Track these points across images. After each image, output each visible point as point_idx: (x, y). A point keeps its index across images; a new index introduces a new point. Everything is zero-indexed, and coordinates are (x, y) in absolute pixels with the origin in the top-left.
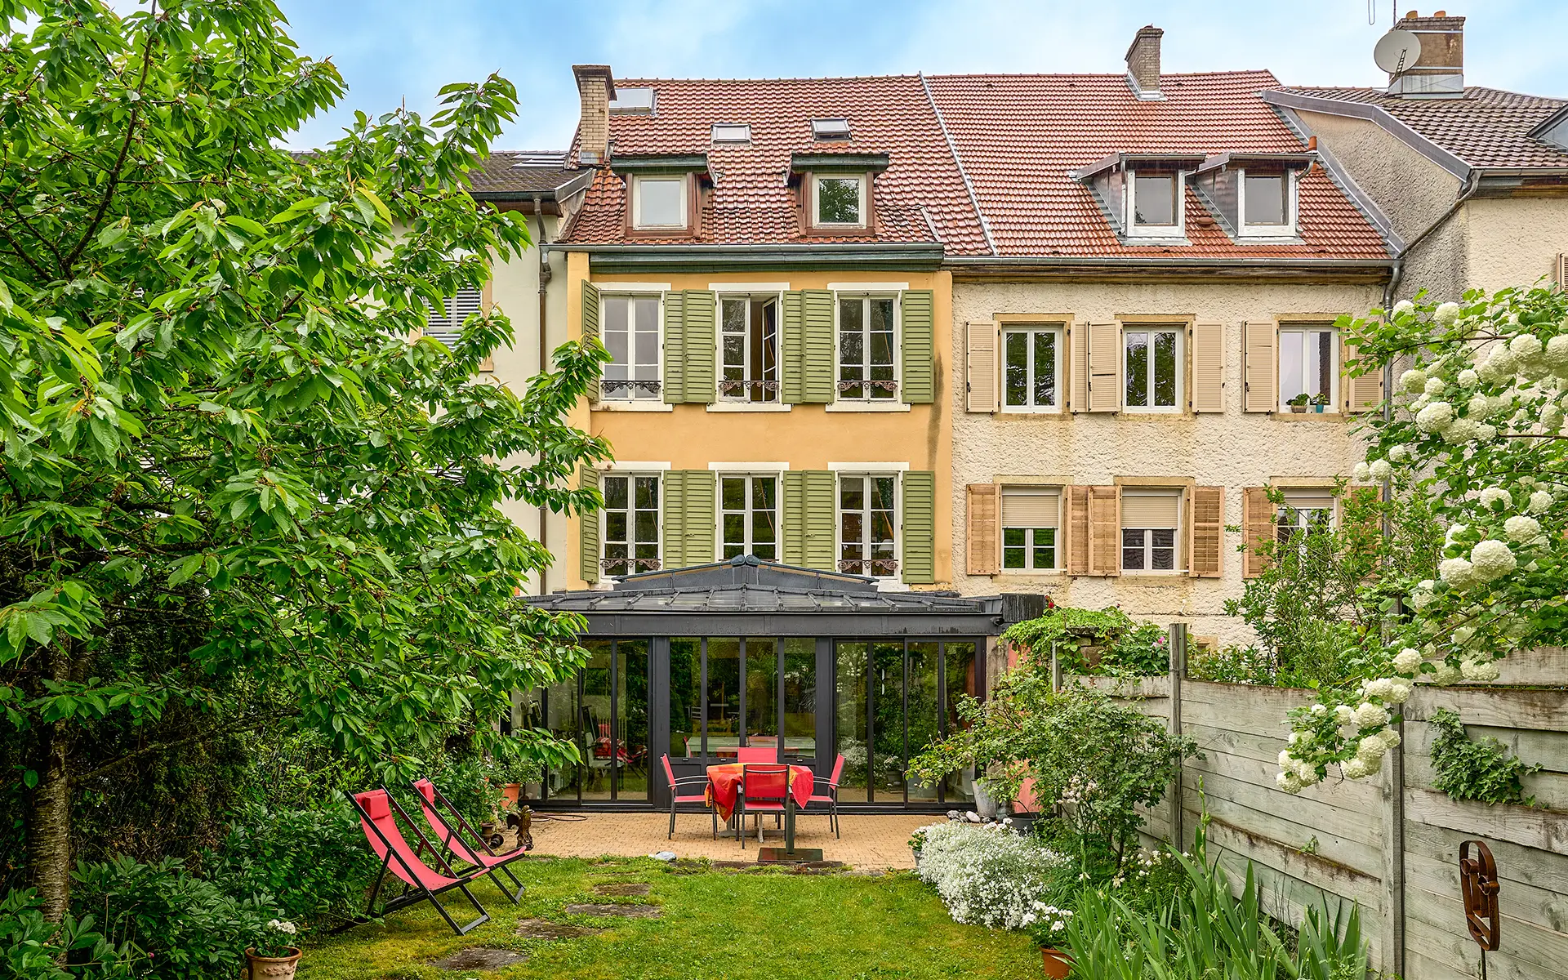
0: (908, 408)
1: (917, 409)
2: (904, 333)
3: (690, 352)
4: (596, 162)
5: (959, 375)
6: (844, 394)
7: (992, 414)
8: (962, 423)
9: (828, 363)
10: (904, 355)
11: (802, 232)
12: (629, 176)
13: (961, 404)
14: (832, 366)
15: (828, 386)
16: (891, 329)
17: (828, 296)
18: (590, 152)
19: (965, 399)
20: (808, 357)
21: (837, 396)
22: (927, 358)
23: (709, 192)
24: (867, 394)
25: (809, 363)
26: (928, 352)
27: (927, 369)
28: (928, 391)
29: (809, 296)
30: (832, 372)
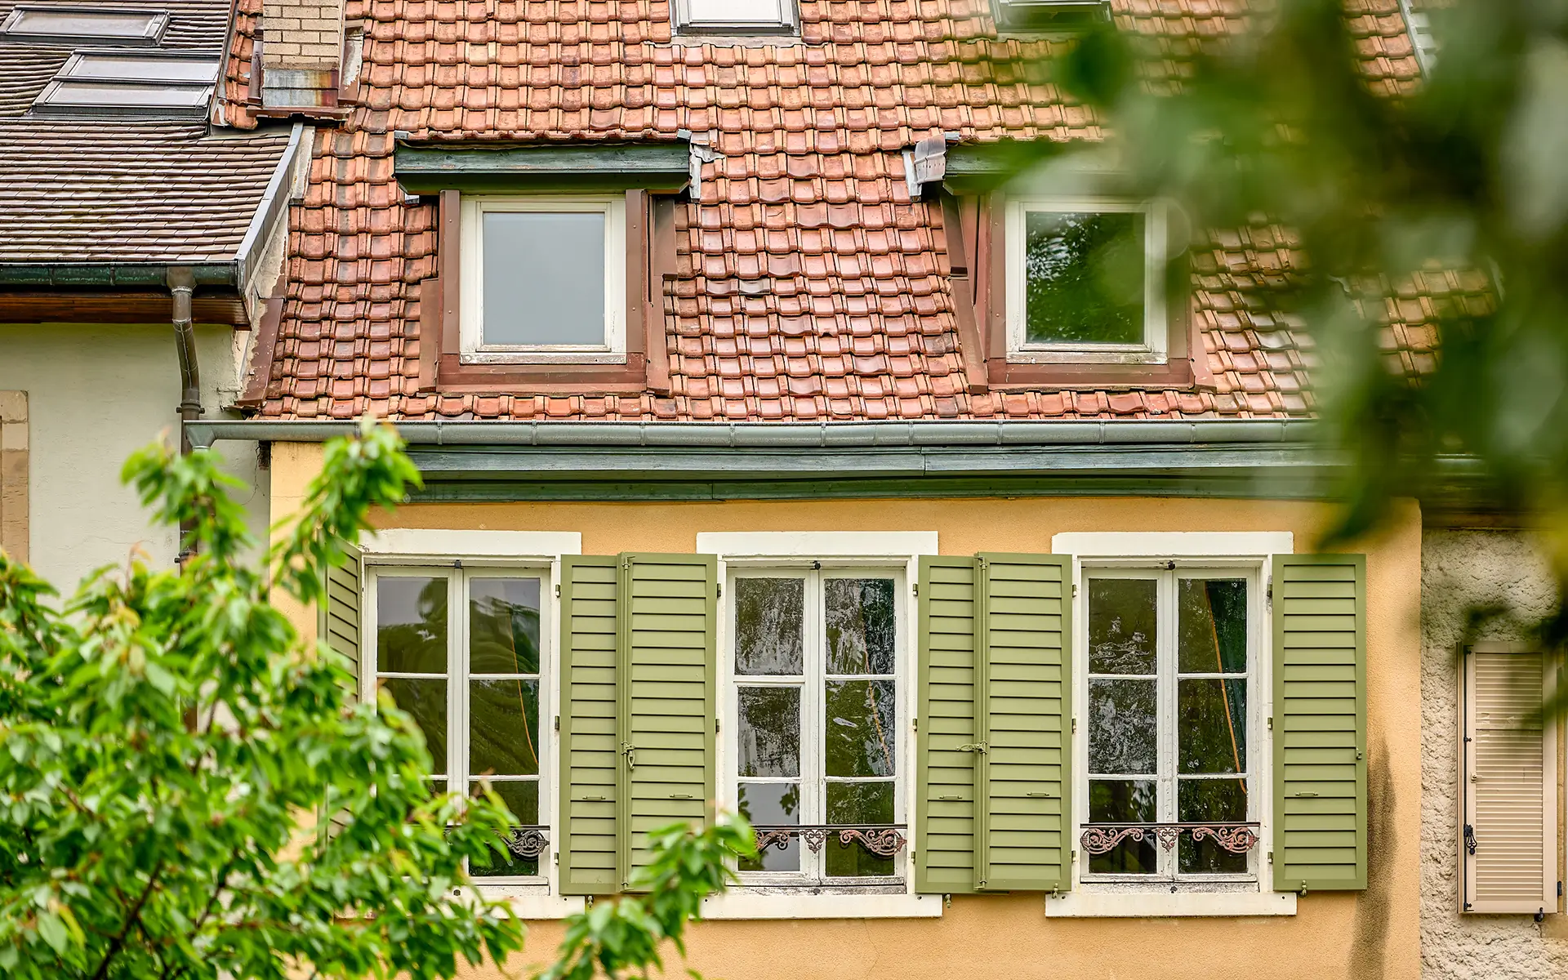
0: (1289, 905)
1: (1318, 907)
2: (1280, 682)
3: (638, 741)
4: (308, 102)
5: (1443, 802)
6: (1103, 862)
7: (1538, 918)
8: (1452, 946)
9: (1053, 773)
10: (1280, 749)
11: (978, 377)
12: (449, 198)
13: (1447, 888)
14: (1064, 783)
15: (1053, 840)
16: (1242, 668)
17: (1054, 574)
18: (292, 68)
19: (1458, 875)
20: (996, 756)
21: (1080, 868)
22: (1346, 757)
23: (678, 217)
24: (1167, 861)
25: (997, 773)
26: (1348, 740)
27: (1348, 789)
28: (1348, 857)
29: (996, 572)
30: (1064, 799)
